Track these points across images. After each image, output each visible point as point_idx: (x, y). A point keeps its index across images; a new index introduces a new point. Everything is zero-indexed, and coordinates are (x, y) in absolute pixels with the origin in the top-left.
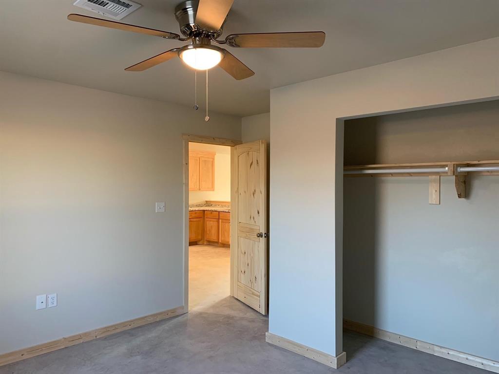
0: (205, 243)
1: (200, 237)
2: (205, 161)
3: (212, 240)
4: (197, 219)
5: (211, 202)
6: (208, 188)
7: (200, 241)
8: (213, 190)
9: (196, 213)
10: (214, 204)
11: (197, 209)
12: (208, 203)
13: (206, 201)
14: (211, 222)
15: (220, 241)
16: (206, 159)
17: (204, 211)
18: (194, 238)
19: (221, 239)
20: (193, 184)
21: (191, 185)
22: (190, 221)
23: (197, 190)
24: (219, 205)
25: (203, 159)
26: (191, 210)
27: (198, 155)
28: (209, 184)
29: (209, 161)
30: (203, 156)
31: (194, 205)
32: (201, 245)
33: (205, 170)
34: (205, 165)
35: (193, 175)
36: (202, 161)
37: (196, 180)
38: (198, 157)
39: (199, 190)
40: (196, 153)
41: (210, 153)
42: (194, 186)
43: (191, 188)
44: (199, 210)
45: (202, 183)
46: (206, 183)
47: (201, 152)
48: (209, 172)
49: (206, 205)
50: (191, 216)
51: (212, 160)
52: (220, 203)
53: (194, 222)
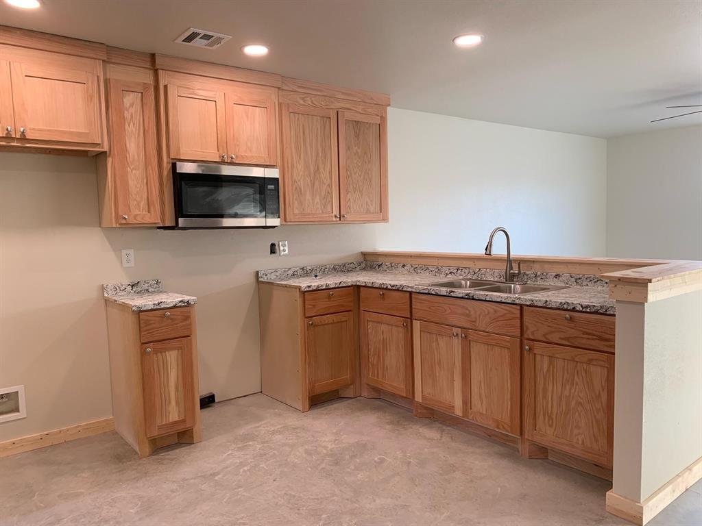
0: (365, 394)
1: (346, 376)
2: (357, 122)
3: (390, 389)
4: (334, 318)
5: (376, 255)
6: (368, 212)
7: (347, 386)
8: (385, 219)
9: (329, 297)
10: (387, 262)
11: (332, 281)
12: (370, 261)
13: (364, 255)
14: (384, 327)
15: (418, 398)
16: (359, 118)
17: (358, 287)
18: (325, 383)
19: (422, 393)
20: (317, 199)
21: (313, 203)
22: (312, 324)
23: (334, 219)
24: (404, 265)
25: (348, 115)
26: (315, 288)
27: (332, 102)
28: (369, 201)
29: (367, 123)
30: (348, 106)
31: (328, 266)
32: (353, 400)
33: (355, 154)
34: (357, 136)
35: (317, 170)
36: (346, 124)
37: (329, 185)
38: (331, 111)
39: (340, 220)
40: (325, 94)
41: (372, 99)
42: (324, 207)
43: (314, 214)
44: (341, 285)
45: (348, 195)
46: (362, 196)
47: (343, 93)
48: (369, 162)
49: (364, 265)
50: (314, 306)
51: (377, 120)
52: (409, 260)
53: (326, 326)
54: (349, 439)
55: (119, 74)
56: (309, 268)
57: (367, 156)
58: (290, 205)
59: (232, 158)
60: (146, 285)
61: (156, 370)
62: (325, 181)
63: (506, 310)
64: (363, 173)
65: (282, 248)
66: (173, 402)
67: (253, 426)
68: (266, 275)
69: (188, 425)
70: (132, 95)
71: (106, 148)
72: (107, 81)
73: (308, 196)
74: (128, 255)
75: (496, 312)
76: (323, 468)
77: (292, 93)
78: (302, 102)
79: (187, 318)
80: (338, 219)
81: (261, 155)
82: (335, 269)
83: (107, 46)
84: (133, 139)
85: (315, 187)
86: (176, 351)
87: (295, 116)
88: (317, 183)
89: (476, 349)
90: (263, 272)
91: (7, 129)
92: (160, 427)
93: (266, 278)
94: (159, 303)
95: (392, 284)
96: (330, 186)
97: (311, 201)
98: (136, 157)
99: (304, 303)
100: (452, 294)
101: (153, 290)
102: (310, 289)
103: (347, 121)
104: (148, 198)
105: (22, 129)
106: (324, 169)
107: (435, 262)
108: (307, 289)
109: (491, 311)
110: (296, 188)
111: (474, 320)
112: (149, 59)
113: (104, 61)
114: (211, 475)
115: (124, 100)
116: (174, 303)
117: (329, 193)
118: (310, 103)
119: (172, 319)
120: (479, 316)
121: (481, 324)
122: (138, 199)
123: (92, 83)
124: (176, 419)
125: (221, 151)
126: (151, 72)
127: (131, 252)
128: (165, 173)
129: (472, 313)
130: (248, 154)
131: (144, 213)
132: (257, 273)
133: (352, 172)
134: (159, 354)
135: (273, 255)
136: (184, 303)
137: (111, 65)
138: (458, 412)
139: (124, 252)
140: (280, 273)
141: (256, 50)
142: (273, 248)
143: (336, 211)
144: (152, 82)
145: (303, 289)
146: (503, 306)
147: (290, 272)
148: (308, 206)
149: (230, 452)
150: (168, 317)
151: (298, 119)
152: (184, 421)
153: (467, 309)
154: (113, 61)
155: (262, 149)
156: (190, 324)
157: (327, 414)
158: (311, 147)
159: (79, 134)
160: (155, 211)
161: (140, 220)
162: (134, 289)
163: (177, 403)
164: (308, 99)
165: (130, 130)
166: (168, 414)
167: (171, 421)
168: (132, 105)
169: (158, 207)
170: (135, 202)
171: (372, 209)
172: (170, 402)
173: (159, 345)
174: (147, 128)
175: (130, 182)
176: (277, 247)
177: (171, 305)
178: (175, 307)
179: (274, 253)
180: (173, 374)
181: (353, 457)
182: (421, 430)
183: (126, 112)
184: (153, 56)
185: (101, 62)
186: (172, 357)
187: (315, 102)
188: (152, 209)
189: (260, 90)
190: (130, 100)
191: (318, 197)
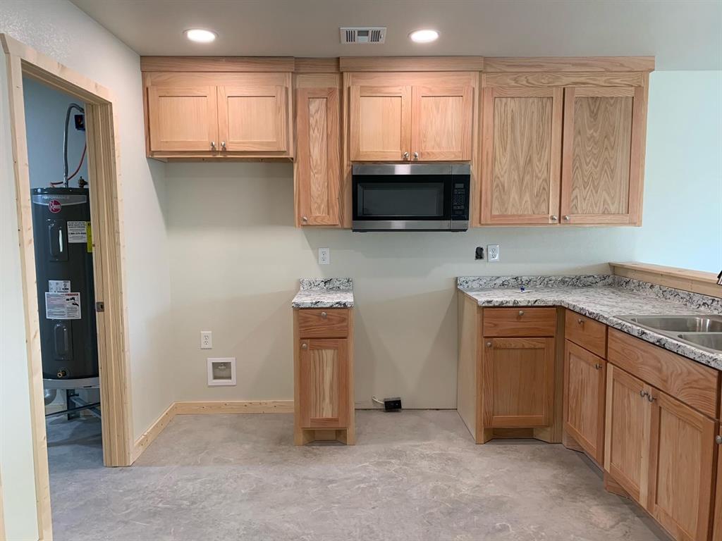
1: (540, 415)
2: (595, 99)
4: (526, 343)
5: (625, 268)
6: (606, 212)
9: (519, 317)
10: (636, 279)
12: (618, 275)
13: (613, 267)
14: (583, 365)
15: (607, 467)
16: (599, 92)
17: (563, 309)
18: (507, 416)
19: (611, 461)
20: (527, 197)
21: (521, 203)
22: (491, 346)
23: (550, 222)
24: (652, 286)
25: (581, 92)
26: (497, 304)
27: (558, 78)
28: (607, 198)
29: (612, 98)
30: (583, 79)
31: (553, 278)
32: (547, 445)
33: (589, 140)
34: (594, 115)
35: (529, 161)
36: (576, 103)
37: (545, 180)
38: (554, 88)
39: (560, 223)
40: (545, 69)
41: (622, 65)
42: (537, 206)
43: (520, 216)
44: (536, 304)
45: (574, 192)
46: (597, 192)
47: (573, 65)
48: (613, 148)
49: (610, 280)
50: (496, 325)
51: (630, 93)
52: (659, 279)
53: (511, 351)
54: (492, 490)
55: (307, 82)
56: (524, 279)
57: (609, 140)
58: (486, 205)
59: (416, 156)
60: (338, 283)
61: (312, 366)
62: (540, 175)
63: (702, 374)
64: (600, 163)
65: (490, 253)
66: (327, 400)
67: (412, 444)
68: (467, 283)
69: (340, 425)
70: (318, 101)
71: (291, 155)
72: (295, 92)
73: (514, 194)
74: (324, 254)
75: (689, 373)
76: (431, 514)
77: (500, 74)
78: (513, 83)
79: (344, 320)
80: (557, 222)
81: (452, 150)
82: (563, 282)
83: (296, 58)
84: (317, 145)
85: (525, 183)
86: (333, 351)
87: (501, 101)
88: (527, 178)
89: (668, 421)
90: (462, 279)
91: (212, 145)
92: (313, 421)
93: (466, 286)
94: (316, 303)
95: (591, 311)
96: (547, 181)
97: (517, 200)
98: (319, 162)
99: (483, 320)
100: (644, 337)
101: (344, 288)
102: (490, 305)
103: (578, 100)
104: (328, 200)
105: (223, 144)
106: (539, 160)
107: (687, 286)
108: (486, 305)
109: (685, 370)
110: (497, 186)
111: (665, 378)
112: (334, 64)
113: (292, 72)
114: (329, 481)
115: (311, 107)
116: (331, 304)
117: (544, 189)
118: (524, 83)
119: (329, 319)
120: (671, 375)
121: (674, 387)
122: (319, 201)
123: (281, 96)
124: (330, 417)
125: (404, 149)
126: (337, 77)
127: (327, 251)
128: (345, 175)
129: (664, 368)
130: (436, 150)
131: (324, 215)
132: (457, 279)
133: (583, 160)
134: (316, 352)
135: (479, 261)
136: (341, 304)
137: (301, 75)
138: (643, 502)
139: (320, 251)
140: (485, 281)
141: (425, 36)
142: (479, 254)
143: (553, 211)
144: (338, 87)
145: (480, 304)
146: (697, 367)
147: (499, 282)
148: (513, 205)
149: (367, 464)
150: (325, 317)
151: (506, 104)
152: (336, 420)
153: (659, 362)
154: (301, 71)
155: (454, 143)
156: (347, 326)
157: (500, 453)
158: (522, 135)
159: (268, 144)
160: (334, 214)
161: (319, 222)
162: (327, 286)
163: (331, 402)
164: (523, 78)
165: (314, 135)
166: (321, 410)
167: (324, 416)
168: (317, 111)
169: (337, 209)
170: (316, 205)
171: (613, 209)
172: (324, 399)
173: (316, 343)
174: (329, 133)
175: (312, 186)
176: (484, 252)
177: (328, 306)
178: (331, 308)
179: (481, 258)
180: (328, 373)
181: (476, 512)
182: (594, 509)
183: (311, 119)
184: (338, 59)
185: (291, 74)
186: (328, 355)
187: (530, 81)
188: (331, 212)
189: (455, 77)
190: (316, 107)
191: (527, 194)
